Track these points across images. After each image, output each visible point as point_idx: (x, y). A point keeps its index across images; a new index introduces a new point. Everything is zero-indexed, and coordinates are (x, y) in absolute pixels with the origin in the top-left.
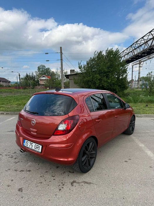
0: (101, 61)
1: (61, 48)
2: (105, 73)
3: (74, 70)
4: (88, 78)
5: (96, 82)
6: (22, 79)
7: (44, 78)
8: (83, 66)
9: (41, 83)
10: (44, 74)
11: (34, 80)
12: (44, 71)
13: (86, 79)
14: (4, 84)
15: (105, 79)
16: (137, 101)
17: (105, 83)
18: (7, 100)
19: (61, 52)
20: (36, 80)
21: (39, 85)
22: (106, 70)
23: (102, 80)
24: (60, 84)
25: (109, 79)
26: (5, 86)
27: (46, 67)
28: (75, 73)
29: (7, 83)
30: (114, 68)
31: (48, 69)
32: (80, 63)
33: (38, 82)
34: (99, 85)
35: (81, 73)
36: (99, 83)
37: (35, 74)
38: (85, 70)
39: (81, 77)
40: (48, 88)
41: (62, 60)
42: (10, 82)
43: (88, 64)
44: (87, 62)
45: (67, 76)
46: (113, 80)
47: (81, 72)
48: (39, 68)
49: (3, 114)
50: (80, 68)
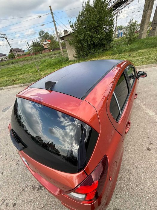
0: (90, 14)
1: (50, 7)
2: (95, 28)
3: (67, 31)
4: (80, 37)
5: (88, 40)
6: (31, 46)
7: (46, 43)
8: (74, 25)
9: (45, 47)
10: (45, 39)
11: (40, 46)
12: (45, 36)
13: (79, 38)
14: (21, 53)
15: (95, 35)
16: (121, 51)
17: (96, 39)
18: (24, 69)
19: (52, 13)
20: (41, 45)
21: (44, 49)
22: (96, 24)
23: (93, 36)
24: (59, 45)
25: (99, 35)
26: (22, 55)
27: (45, 32)
28: (68, 33)
29: (22, 52)
30: (103, 20)
31: (47, 33)
32: (70, 21)
33: (43, 47)
34: (91, 42)
35: (74, 33)
36: (91, 40)
37: (39, 40)
38: (76, 28)
39: (74, 36)
40: (51, 51)
41: (54, 21)
42: (24, 51)
43: (78, 20)
44: (77, 18)
45: (62, 38)
46: (103, 35)
47: (73, 31)
48: (40, 34)
49: (22, 86)
50: (71, 27)
